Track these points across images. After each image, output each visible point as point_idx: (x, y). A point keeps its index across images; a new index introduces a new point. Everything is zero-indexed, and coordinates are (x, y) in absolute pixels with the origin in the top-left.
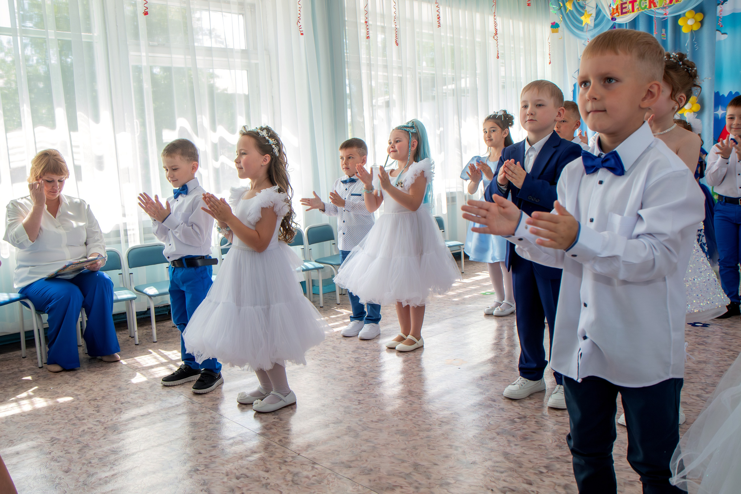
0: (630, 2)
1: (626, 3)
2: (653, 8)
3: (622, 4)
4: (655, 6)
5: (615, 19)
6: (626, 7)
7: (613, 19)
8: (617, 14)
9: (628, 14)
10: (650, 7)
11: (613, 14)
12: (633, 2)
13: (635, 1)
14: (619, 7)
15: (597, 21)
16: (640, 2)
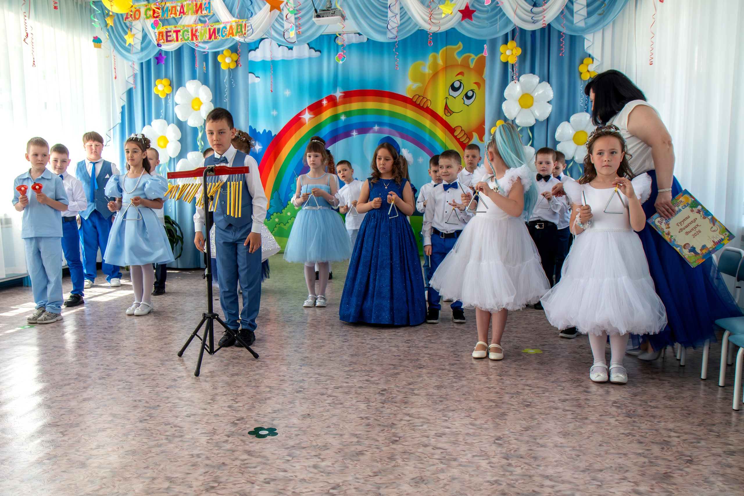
0: (174, 31)
1: (170, 31)
2: (195, 41)
3: (167, 32)
4: (197, 39)
5: (161, 46)
6: (170, 36)
7: (159, 45)
8: (163, 41)
9: (173, 42)
10: (192, 39)
11: (158, 40)
12: (177, 32)
13: (179, 31)
14: (165, 34)
15: (143, 45)
16: (183, 33)
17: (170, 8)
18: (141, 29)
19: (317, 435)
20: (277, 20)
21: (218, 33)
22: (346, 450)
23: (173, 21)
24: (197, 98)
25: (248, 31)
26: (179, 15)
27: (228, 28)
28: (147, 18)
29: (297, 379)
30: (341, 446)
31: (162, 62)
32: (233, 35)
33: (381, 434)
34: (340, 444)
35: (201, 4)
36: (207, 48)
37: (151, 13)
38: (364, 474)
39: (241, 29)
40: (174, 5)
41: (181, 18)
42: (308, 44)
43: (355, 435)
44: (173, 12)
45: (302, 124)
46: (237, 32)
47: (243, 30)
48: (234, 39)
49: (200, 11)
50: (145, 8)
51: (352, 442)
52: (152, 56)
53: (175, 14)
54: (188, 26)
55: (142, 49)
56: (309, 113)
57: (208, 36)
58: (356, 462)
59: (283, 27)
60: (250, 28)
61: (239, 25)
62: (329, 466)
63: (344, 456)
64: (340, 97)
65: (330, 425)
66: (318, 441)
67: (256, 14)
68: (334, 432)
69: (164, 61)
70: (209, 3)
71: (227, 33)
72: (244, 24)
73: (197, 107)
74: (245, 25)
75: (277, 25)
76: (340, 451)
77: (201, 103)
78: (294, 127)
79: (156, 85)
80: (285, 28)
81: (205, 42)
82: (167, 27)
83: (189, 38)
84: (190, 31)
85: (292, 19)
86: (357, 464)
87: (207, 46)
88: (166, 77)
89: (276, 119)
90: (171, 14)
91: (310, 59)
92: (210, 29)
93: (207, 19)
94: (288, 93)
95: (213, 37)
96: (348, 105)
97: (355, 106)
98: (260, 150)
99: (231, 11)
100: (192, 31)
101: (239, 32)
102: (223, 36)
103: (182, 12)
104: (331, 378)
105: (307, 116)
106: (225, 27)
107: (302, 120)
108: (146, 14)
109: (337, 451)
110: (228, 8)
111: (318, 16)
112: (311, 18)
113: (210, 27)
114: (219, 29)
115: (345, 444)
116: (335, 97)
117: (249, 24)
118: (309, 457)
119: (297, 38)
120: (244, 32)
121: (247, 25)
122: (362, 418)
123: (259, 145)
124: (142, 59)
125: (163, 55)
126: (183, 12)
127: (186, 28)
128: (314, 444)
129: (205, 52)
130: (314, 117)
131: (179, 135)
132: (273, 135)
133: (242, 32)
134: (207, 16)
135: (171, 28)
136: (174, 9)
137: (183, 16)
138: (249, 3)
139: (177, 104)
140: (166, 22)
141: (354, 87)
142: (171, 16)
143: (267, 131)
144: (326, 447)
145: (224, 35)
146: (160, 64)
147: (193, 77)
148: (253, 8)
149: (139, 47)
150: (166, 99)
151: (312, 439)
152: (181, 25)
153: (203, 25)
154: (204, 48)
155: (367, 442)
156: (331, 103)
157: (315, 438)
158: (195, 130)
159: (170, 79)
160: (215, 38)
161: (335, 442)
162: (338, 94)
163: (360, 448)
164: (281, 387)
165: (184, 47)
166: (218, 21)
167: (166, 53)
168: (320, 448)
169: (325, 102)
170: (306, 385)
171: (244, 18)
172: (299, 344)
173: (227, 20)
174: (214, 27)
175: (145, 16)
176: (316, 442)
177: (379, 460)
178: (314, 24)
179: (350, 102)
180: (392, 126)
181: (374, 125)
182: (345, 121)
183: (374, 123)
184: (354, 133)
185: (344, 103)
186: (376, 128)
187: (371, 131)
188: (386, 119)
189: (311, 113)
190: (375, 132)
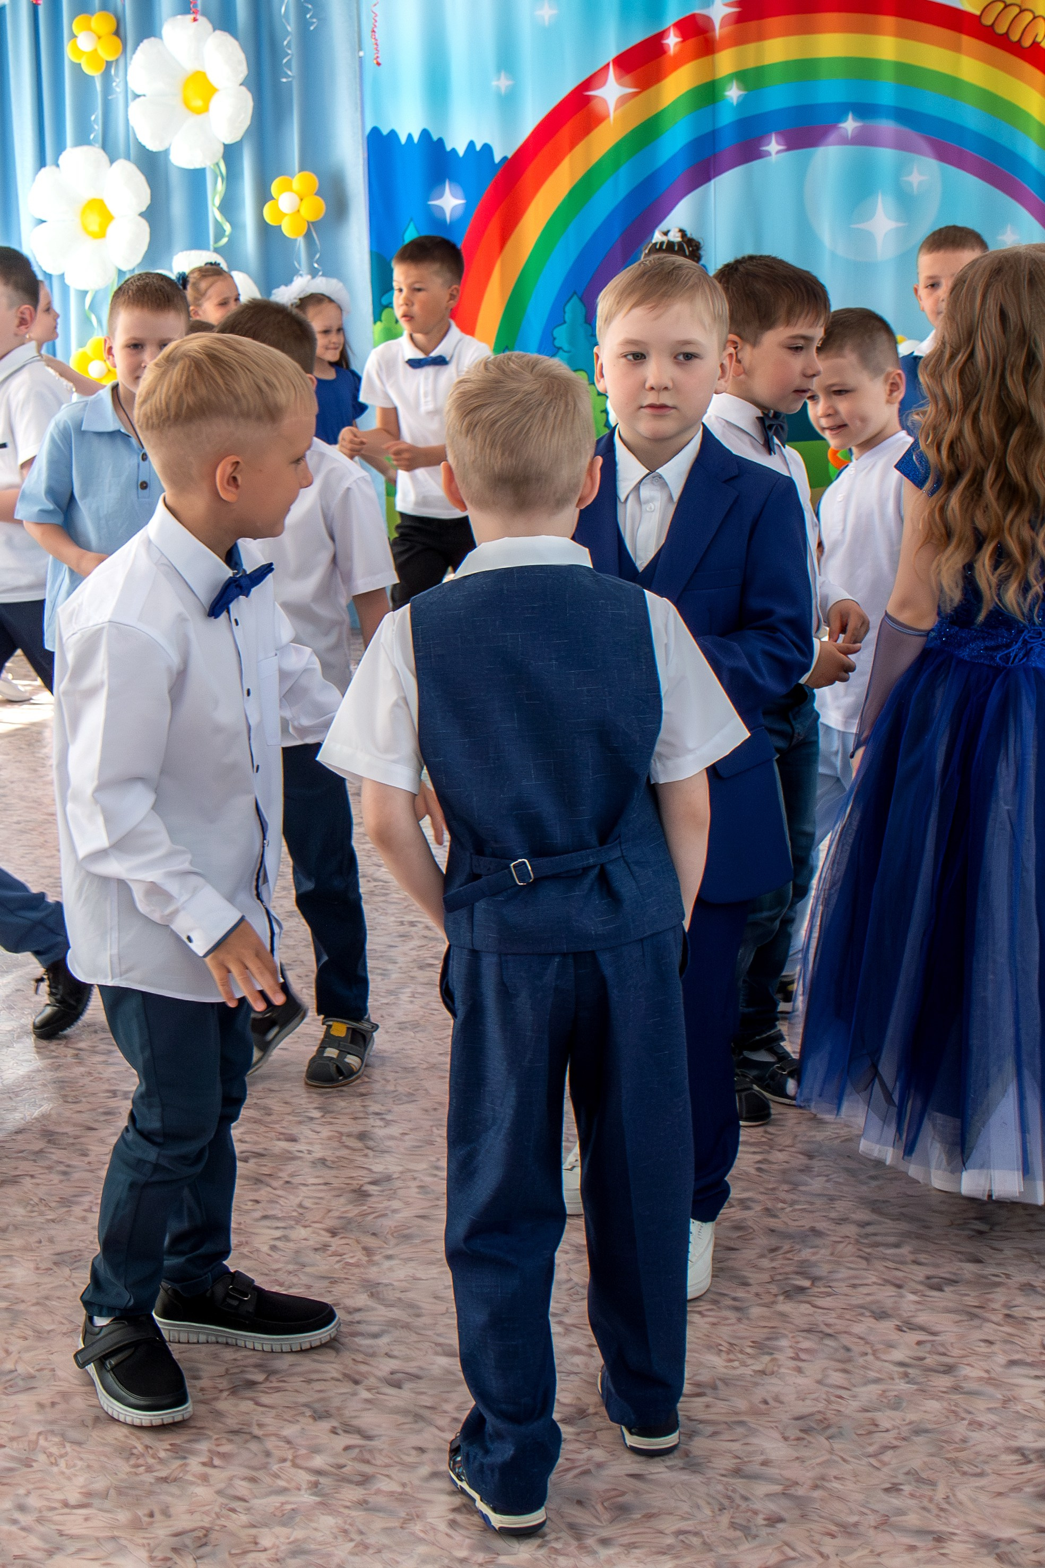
24: (197, 72)
45: (597, 119)
56: (618, 79)
64: (724, 20)
73: (199, 103)
78: (565, 132)
89: (509, 103)
96: (751, 47)
97: (776, 50)
98: (459, 213)
105: (611, 91)
107: (594, 103)
116: (708, 19)
123: (455, 197)
130: (635, 94)
132: (497, 159)
143: (478, 148)
156: (691, 42)
162: (718, 10)
169: (672, 41)
179: (761, 37)
180: (904, 115)
181: (841, 117)
182: (743, 103)
183: (843, 109)
184: (773, 146)
185: (739, 40)
186: (850, 125)
187: (833, 137)
188: (886, 95)
189: (627, 78)
190: (844, 141)
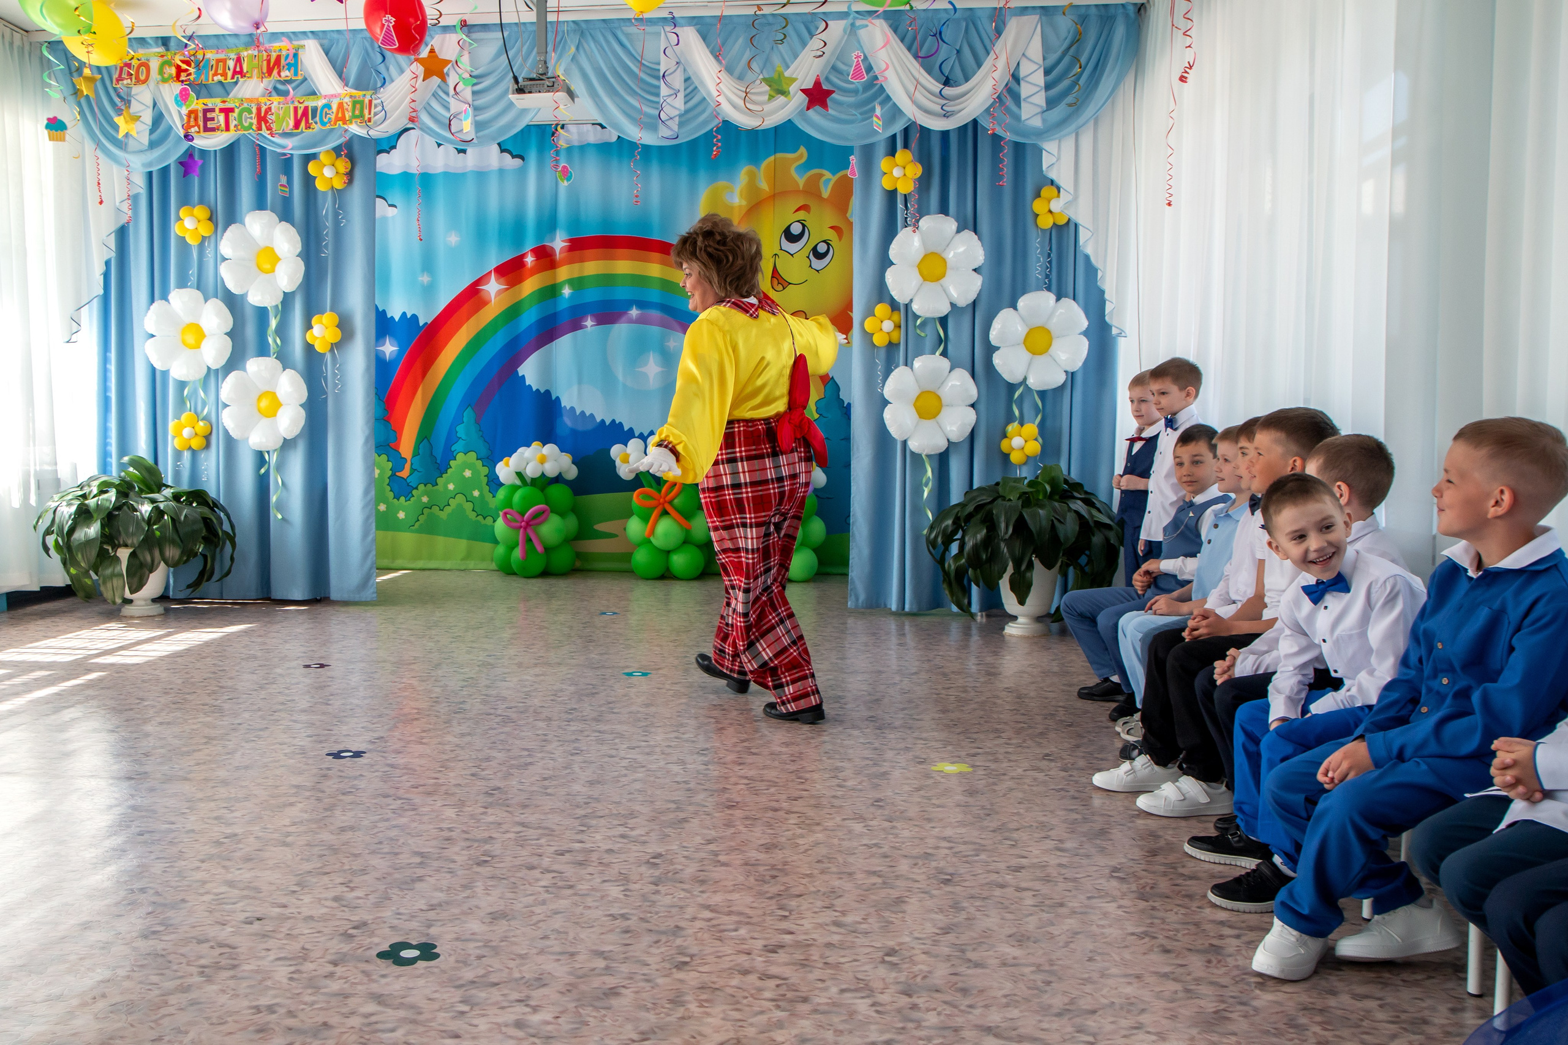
0: (221, 110)
1: (213, 110)
2: (265, 132)
3: (205, 111)
4: (268, 127)
5: (192, 139)
6: (213, 119)
7: (188, 137)
8: (196, 129)
9: (218, 133)
10: (260, 128)
11: (187, 127)
12: (227, 111)
13: (232, 110)
14: (200, 115)
15: (155, 136)
16: (240, 115)
17: (214, 63)
18: (151, 105)
19: (522, 957)
20: (435, 95)
21: (314, 117)
22: (583, 987)
23: (220, 89)
24: (267, 247)
25: (376, 114)
26: (233, 78)
27: (335, 107)
28: (164, 81)
29: (479, 837)
30: (571, 979)
31: (194, 171)
32: (345, 123)
33: (654, 950)
34: (570, 973)
35: (278, 58)
36: (290, 146)
37: (173, 71)
38: (622, 1037)
39: (362, 111)
40: (221, 56)
41: (236, 83)
42: (499, 144)
43: (600, 954)
44: (220, 71)
45: (483, 303)
46: (354, 117)
47: (366, 112)
48: (346, 130)
49: (275, 71)
50: (161, 59)
51: (593, 970)
52: (172, 160)
53: (224, 75)
54: (250, 100)
55: (153, 145)
56: (496, 280)
57: (292, 123)
58: (603, 1012)
59: (448, 109)
60: (380, 108)
61: (355, 103)
62: (548, 1023)
63: (578, 1000)
64: (562, 249)
65: (549, 933)
66: (524, 968)
67: (392, 81)
68: (557, 949)
69: (198, 169)
70: (296, 55)
71: (333, 117)
72: (367, 101)
73: (267, 266)
74: (370, 102)
75: (436, 105)
76: (570, 988)
77: (275, 259)
78: (465, 309)
79: (179, 219)
80: (452, 111)
81: (285, 135)
82: (205, 101)
83: (251, 124)
84: (254, 110)
85: (467, 93)
86: (605, 1016)
87: (289, 143)
88: (201, 202)
89: (429, 291)
90: (216, 74)
91: (501, 171)
92: (296, 109)
93: (290, 87)
94: (453, 239)
95: (303, 124)
96: (578, 266)
97: (592, 267)
98: (394, 355)
99: (340, 71)
100: (259, 110)
101: (356, 117)
102: (323, 124)
103: (239, 72)
104: (550, 832)
105: (493, 287)
106: (328, 106)
107: (482, 294)
108: (161, 72)
109: (564, 990)
110: (334, 68)
111: (520, 91)
112: (506, 92)
113: (297, 104)
114: (315, 110)
115: (580, 972)
116: (552, 248)
117: (379, 101)
118: (505, 1004)
119: (476, 132)
120: (367, 116)
121: (374, 102)
122: (614, 917)
123: (392, 345)
124: (150, 164)
125: (196, 158)
126: (241, 73)
127: (245, 105)
128: (517, 975)
129: (285, 154)
130: (507, 289)
131: (228, 323)
132: (422, 323)
133: (362, 116)
134: (289, 82)
135: (215, 102)
136: (221, 64)
137: (241, 80)
138: (379, 58)
139: (224, 259)
140: (204, 91)
141: (591, 231)
142: (216, 78)
143: (409, 316)
144: (541, 981)
145: (326, 120)
146: (191, 175)
147: (260, 204)
148: (388, 69)
149: (145, 140)
150: (201, 246)
151: (512, 964)
152: (235, 97)
153: (282, 99)
154: (284, 147)
155: (625, 968)
156: (542, 261)
157: (518, 962)
158: (262, 313)
159: (209, 207)
160: (308, 127)
161: (560, 971)
162: (559, 243)
163: (611, 981)
164: (446, 853)
165: (242, 142)
166: (314, 93)
167: (203, 153)
168: (528, 985)
169: (530, 260)
170: (496, 848)
171: (367, 90)
172: (481, 760)
173: (332, 92)
174: (306, 104)
175: (159, 77)
176: (520, 972)
177: (650, 1005)
178: (511, 104)
179: (582, 260)
180: (666, 308)
181: (629, 307)
182: (572, 296)
183: (630, 303)
184: (589, 323)
185: (571, 261)
186: (634, 312)
187: (624, 318)
188: (654, 296)
189: (502, 280)
190: (631, 321)
